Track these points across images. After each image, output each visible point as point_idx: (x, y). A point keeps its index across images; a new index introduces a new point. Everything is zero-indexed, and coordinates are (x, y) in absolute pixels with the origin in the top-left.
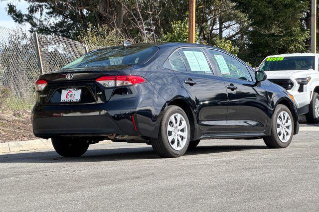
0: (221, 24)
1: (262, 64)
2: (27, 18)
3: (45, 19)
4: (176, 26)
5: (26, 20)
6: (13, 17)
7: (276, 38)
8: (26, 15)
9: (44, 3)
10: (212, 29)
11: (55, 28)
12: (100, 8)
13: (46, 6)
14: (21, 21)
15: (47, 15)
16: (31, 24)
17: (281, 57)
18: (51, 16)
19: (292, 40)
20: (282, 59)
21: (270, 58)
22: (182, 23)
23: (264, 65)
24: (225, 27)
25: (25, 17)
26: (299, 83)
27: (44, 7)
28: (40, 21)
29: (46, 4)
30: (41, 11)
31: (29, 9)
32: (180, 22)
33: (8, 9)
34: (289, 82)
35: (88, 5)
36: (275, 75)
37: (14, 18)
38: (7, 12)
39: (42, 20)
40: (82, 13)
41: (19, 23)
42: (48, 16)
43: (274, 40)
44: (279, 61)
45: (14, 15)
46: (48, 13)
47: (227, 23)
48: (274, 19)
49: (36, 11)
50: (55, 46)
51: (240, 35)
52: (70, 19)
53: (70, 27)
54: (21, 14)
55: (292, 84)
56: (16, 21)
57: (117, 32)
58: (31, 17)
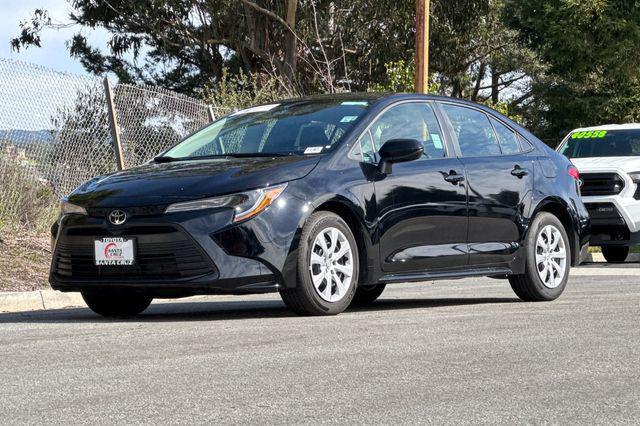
0: (495, 77)
1: (564, 145)
2: (110, 64)
3: (147, 66)
4: (395, 71)
5: (109, 68)
6: (82, 61)
7: (596, 99)
8: (108, 57)
9: (144, 35)
10: (478, 88)
11: (166, 82)
12: (250, 41)
13: (148, 39)
14: (98, 71)
15: (149, 58)
16: (119, 75)
17: (600, 131)
18: (158, 60)
19: (629, 104)
20: (602, 135)
21: (579, 133)
22: (406, 65)
23: (566, 146)
24: (503, 83)
25: (107, 63)
26: (635, 181)
27: (143, 41)
28: (138, 70)
29: (149, 36)
30: (135, 47)
31: (111, 43)
32: (402, 62)
33: (71, 45)
34: (616, 179)
35: (227, 36)
36: (588, 165)
37: (85, 65)
38: (69, 50)
39: (139, 66)
40: (216, 51)
41: (96, 73)
42: (152, 60)
43: (594, 103)
44: (598, 139)
45: (86, 57)
46: (151, 54)
47: (508, 75)
48: (593, 61)
49: (126, 47)
50: (165, 119)
51: (531, 98)
52: (194, 66)
53: (194, 82)
54: (100, 56)
55: (622, 184)
56: (90, 69)
57: (277, 83)
58: (118, 60)
